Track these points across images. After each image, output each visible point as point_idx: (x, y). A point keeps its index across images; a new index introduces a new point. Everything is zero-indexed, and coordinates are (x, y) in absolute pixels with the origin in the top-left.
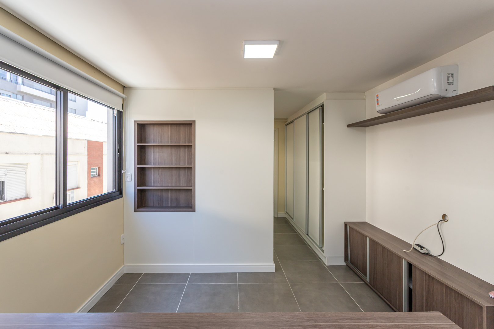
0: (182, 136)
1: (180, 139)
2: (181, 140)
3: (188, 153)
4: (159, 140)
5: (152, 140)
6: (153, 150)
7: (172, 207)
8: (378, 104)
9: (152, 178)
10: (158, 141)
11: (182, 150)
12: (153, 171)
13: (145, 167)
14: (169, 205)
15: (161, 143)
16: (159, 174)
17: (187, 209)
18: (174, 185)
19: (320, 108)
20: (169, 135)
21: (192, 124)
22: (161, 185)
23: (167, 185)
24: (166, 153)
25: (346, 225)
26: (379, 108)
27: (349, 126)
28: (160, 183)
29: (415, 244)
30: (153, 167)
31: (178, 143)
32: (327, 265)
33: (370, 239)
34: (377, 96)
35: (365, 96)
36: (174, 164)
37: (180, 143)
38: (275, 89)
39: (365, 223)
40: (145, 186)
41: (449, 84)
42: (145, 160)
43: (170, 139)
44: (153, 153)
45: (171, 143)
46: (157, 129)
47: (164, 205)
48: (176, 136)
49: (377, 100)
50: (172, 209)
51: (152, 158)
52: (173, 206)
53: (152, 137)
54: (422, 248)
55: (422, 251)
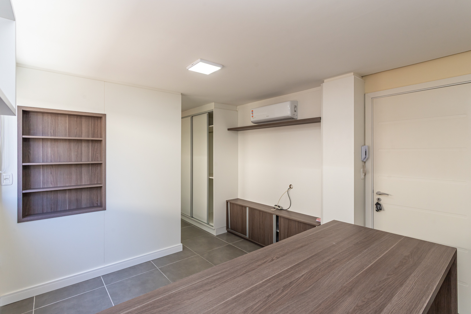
0: (84, 129)
1: (82, 133)
2: (84, 134)
3: (92, 149)
4: (51, 132)
5: (41, 133)
6: (42, 144)
7: (70, 210)
8: (252, 116)
9: (41, 178)
10: (49, 133)
11: (84, 145)
12: (41, 169)
13: (29, 165)
14: (66, 208)
15: (55, 136)
16: (51, 173)
17: (95, 209)
18: (73, 185)
19: (207, 113)
20: (66, 127)
21: (101, 118)
22: (55, 186)
23: (64, 185)
24: (62, 148)
25: (227, 202)
26: (253, 120)
27: (229, 129)
28: (53, 183)
29: (275, 205)
30: (43, 165)
31: (79, 137)
32: (215, 235)
33: (249, 208)
34: (252, 111)
35: (237, 109)
36: (73, 161)
37: (81, 137)
38: (182, 94)
39: (238, 199)
40: (30, 189)
41: (295, 111)
42: (29, 157)
43: (68, 132)
44: (43, 147)
45: (69, 136)
46: (48, 119)
47: (59, 209)
48: (76, 129)
49: (252, 114)
50: (70, 213)
51: (41, 154)
52: (72, 208)
53: (40, 127)
54: (279, 207)
55: (279, 208)
